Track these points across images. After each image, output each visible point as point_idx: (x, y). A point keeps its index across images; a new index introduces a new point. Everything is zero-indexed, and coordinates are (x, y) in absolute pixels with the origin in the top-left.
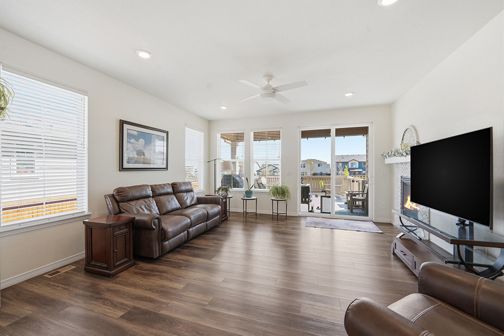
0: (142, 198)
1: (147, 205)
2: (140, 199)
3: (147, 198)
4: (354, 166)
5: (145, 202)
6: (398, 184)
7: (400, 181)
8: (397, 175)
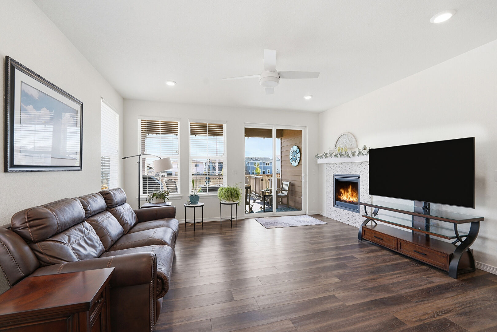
0: (73, 226)
1: (87, 238)
2: (70, 228)
3: (79, 223)
5: (82, 232)
6: (329, 181)
7: (333, 178)
8: (328, 174)
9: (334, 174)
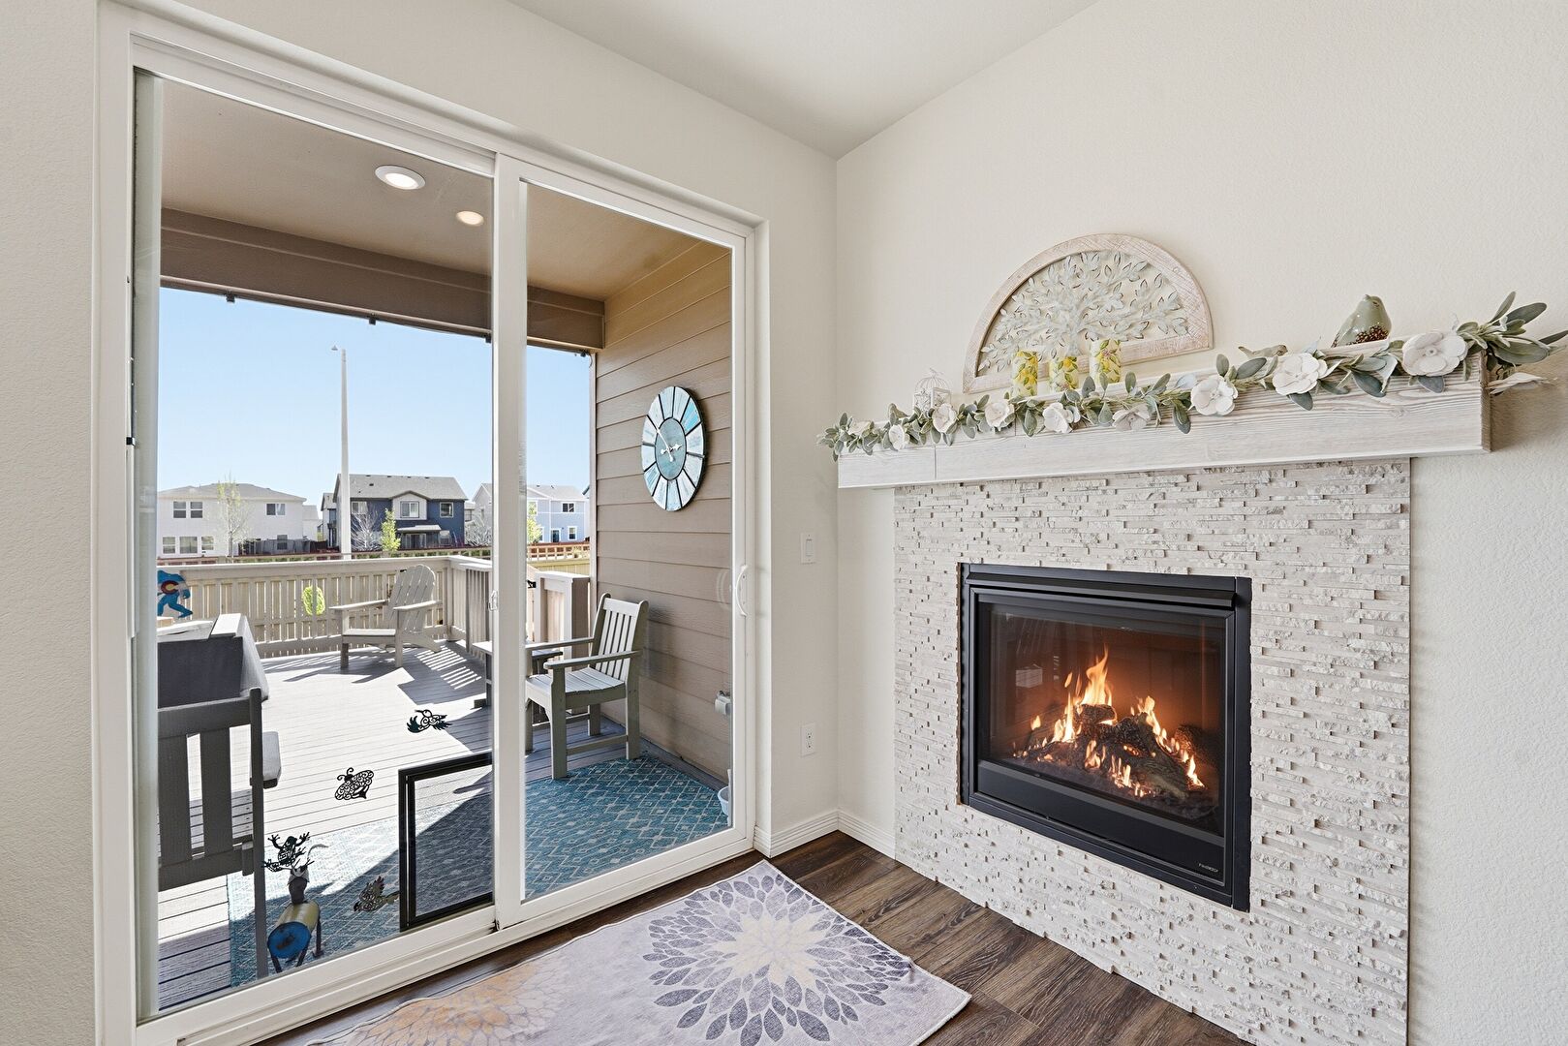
4: (413, 515)
6: (923, 609)
7: (954, 593)
8: (913, 559)
9: (961, 567)
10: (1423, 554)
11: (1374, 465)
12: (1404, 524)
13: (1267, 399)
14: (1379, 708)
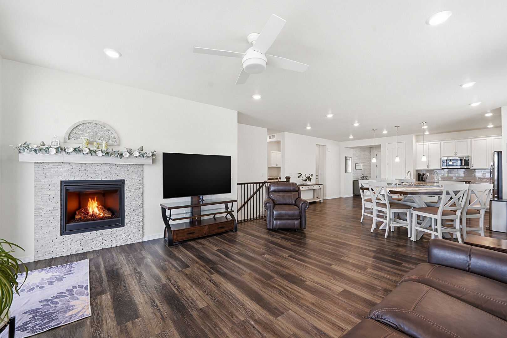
6: (48, 193)
7: (59, 188)
8: (43, 180)
9: (61, 181)
10: (144, 175)
11: (139, 165)
12: (142, 172)
13: (132, 156)
14: (140, 194)
